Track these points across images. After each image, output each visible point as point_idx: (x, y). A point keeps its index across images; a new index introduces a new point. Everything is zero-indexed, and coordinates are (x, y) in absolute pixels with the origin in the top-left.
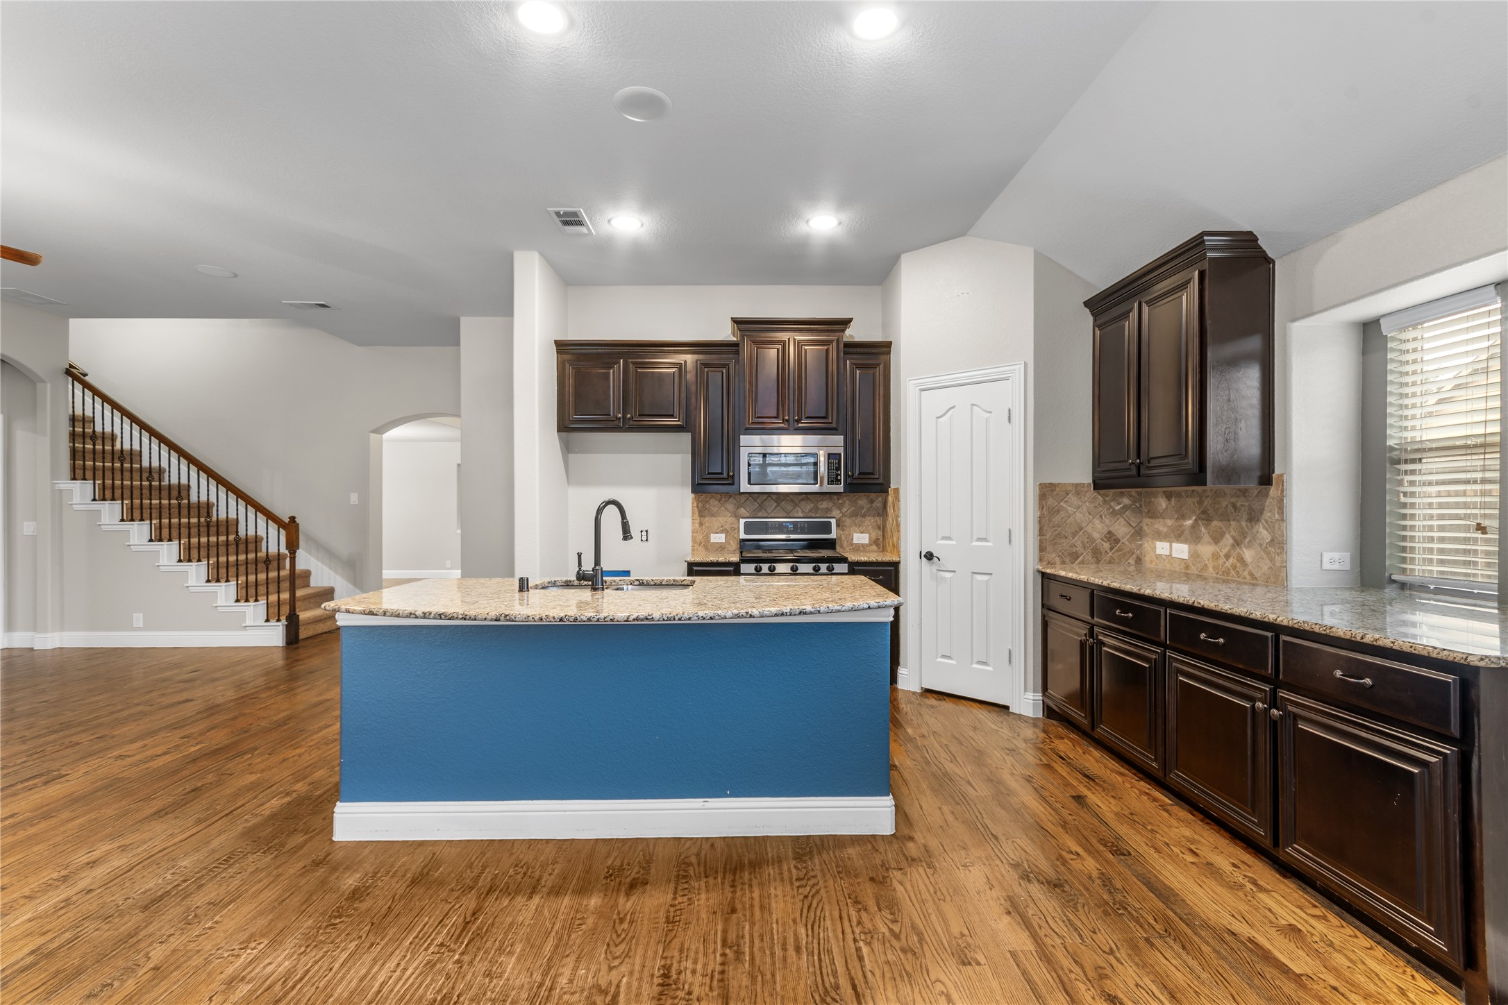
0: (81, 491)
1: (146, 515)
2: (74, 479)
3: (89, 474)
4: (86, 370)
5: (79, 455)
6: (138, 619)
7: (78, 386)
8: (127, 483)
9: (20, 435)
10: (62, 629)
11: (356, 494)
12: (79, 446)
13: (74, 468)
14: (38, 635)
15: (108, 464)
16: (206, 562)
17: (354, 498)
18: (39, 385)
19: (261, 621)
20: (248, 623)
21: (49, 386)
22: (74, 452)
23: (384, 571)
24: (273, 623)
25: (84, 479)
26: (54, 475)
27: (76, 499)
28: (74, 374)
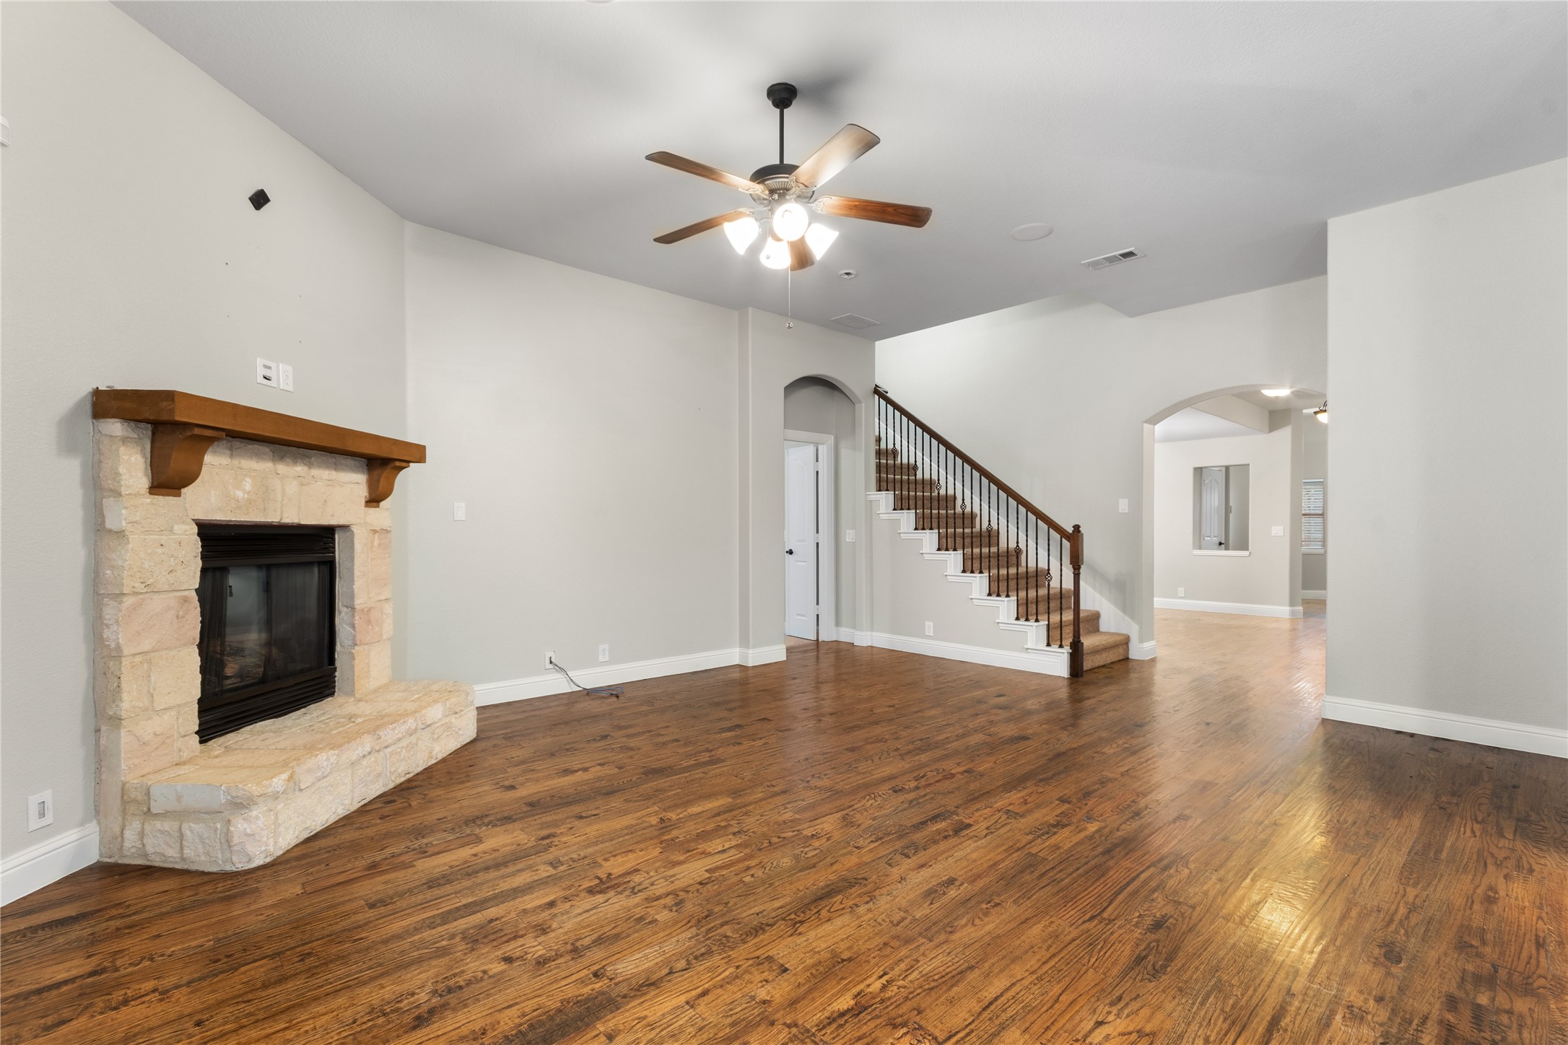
0: (885, 500)
1: (935, 525)
2: (880, 490)
3: (891, 486)
4: (887, 389)
5: (883, 470)
6: (929, 627)
7: (883, 402)
8: (919, 494)
9: (844, 452)
10: (872, 630)
11: (1126, 501)
12: (883, 461)
13: (879, 480)
14: (857, 633)
15: (905, 477)
16: (987, 574)
17: (1123, 505)
18: (857, 405)
19: (1043, 645)
20: (1029, 645)
21: (863, 404)
22: (879, 466)
23: (1156, 599)
24: (1055, 648)
25: (887, 490)
26: (867, 489)
27: (882, 509)
28: (879, 393)
